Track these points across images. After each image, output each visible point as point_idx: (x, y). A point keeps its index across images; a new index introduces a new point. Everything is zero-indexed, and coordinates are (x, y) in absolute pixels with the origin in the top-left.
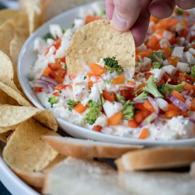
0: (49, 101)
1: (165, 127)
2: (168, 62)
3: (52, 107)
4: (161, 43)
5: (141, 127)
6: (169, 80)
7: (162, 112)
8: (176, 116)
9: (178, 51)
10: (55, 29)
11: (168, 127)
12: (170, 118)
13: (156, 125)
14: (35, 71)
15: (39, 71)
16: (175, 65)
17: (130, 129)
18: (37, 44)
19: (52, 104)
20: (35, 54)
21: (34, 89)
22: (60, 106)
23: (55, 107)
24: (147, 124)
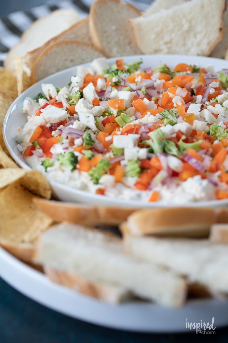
0: (42, 164)
1: (179, 189)
2: (183, 119)
3: (46, 171)
4: (174, 100)
5: (150, 189)
6: (184, 137)
7: (174, 174)
8: (192, 176)
9: (194, 108)
10: (47, 88)
11: (183, 190)
12: (185, 180)
13: (168, 188)
14: (24, 133)
15: (29, 132)
16: (191, 122)
17: (138, 192)
18: (26, 104)
19: (46, 168)
20: (25, 115)
21: (23, 153)
22: (56, 170)
23: (50, 171)
24: (156, 186)
